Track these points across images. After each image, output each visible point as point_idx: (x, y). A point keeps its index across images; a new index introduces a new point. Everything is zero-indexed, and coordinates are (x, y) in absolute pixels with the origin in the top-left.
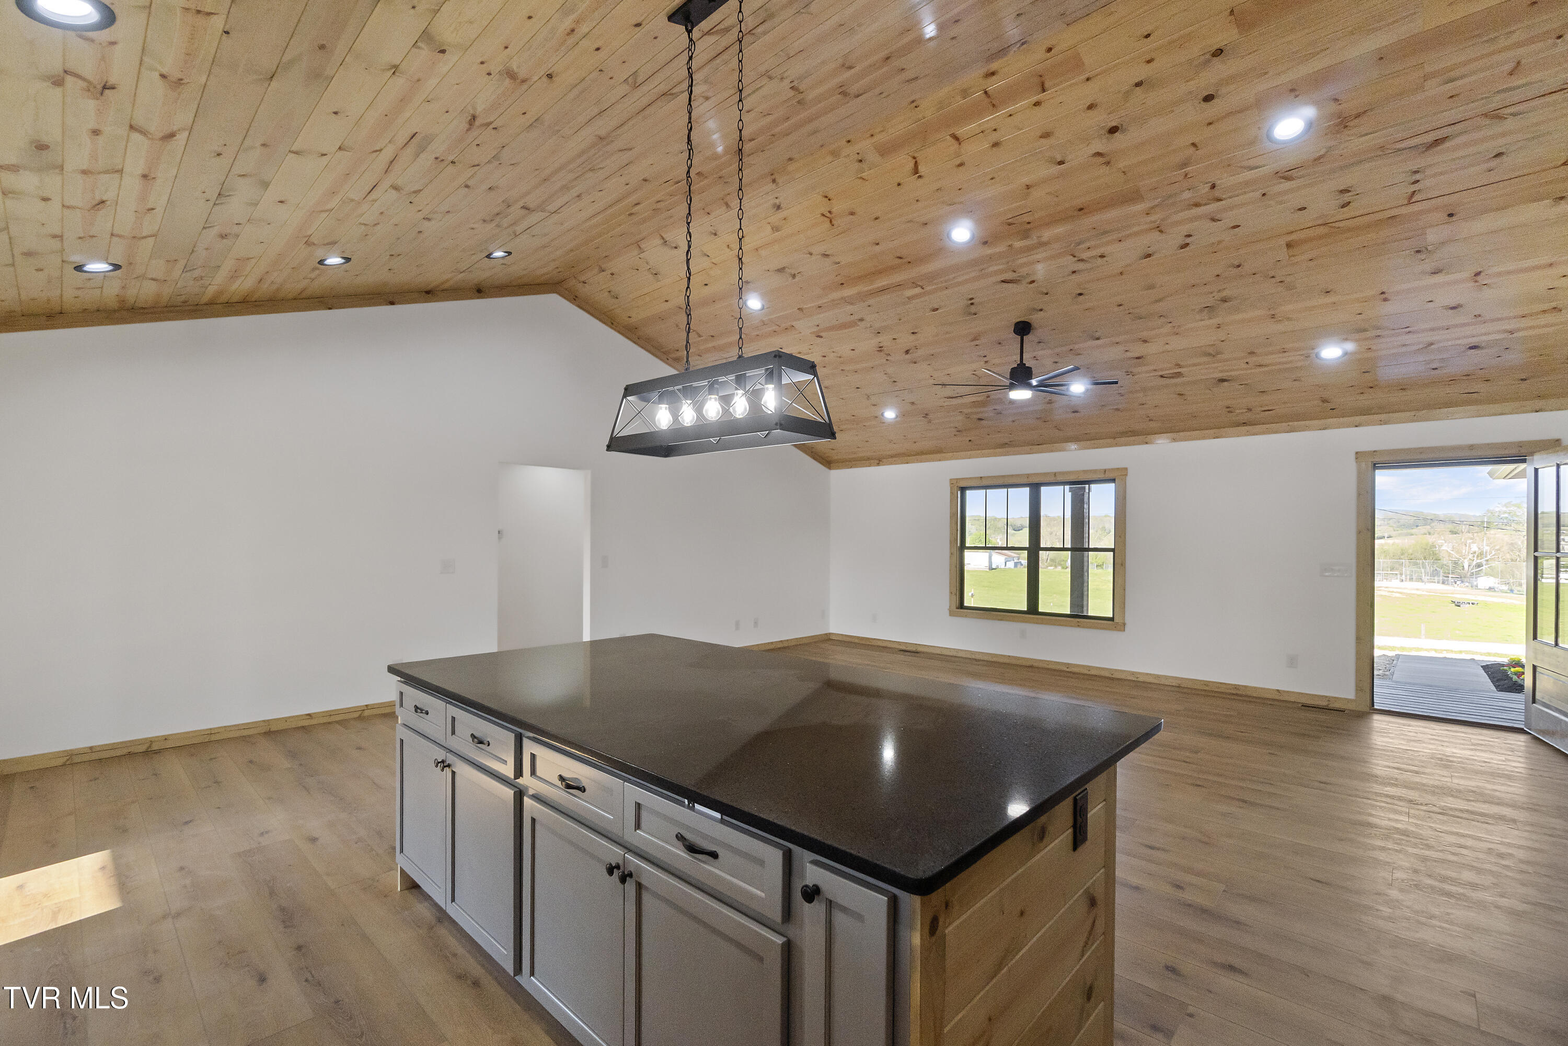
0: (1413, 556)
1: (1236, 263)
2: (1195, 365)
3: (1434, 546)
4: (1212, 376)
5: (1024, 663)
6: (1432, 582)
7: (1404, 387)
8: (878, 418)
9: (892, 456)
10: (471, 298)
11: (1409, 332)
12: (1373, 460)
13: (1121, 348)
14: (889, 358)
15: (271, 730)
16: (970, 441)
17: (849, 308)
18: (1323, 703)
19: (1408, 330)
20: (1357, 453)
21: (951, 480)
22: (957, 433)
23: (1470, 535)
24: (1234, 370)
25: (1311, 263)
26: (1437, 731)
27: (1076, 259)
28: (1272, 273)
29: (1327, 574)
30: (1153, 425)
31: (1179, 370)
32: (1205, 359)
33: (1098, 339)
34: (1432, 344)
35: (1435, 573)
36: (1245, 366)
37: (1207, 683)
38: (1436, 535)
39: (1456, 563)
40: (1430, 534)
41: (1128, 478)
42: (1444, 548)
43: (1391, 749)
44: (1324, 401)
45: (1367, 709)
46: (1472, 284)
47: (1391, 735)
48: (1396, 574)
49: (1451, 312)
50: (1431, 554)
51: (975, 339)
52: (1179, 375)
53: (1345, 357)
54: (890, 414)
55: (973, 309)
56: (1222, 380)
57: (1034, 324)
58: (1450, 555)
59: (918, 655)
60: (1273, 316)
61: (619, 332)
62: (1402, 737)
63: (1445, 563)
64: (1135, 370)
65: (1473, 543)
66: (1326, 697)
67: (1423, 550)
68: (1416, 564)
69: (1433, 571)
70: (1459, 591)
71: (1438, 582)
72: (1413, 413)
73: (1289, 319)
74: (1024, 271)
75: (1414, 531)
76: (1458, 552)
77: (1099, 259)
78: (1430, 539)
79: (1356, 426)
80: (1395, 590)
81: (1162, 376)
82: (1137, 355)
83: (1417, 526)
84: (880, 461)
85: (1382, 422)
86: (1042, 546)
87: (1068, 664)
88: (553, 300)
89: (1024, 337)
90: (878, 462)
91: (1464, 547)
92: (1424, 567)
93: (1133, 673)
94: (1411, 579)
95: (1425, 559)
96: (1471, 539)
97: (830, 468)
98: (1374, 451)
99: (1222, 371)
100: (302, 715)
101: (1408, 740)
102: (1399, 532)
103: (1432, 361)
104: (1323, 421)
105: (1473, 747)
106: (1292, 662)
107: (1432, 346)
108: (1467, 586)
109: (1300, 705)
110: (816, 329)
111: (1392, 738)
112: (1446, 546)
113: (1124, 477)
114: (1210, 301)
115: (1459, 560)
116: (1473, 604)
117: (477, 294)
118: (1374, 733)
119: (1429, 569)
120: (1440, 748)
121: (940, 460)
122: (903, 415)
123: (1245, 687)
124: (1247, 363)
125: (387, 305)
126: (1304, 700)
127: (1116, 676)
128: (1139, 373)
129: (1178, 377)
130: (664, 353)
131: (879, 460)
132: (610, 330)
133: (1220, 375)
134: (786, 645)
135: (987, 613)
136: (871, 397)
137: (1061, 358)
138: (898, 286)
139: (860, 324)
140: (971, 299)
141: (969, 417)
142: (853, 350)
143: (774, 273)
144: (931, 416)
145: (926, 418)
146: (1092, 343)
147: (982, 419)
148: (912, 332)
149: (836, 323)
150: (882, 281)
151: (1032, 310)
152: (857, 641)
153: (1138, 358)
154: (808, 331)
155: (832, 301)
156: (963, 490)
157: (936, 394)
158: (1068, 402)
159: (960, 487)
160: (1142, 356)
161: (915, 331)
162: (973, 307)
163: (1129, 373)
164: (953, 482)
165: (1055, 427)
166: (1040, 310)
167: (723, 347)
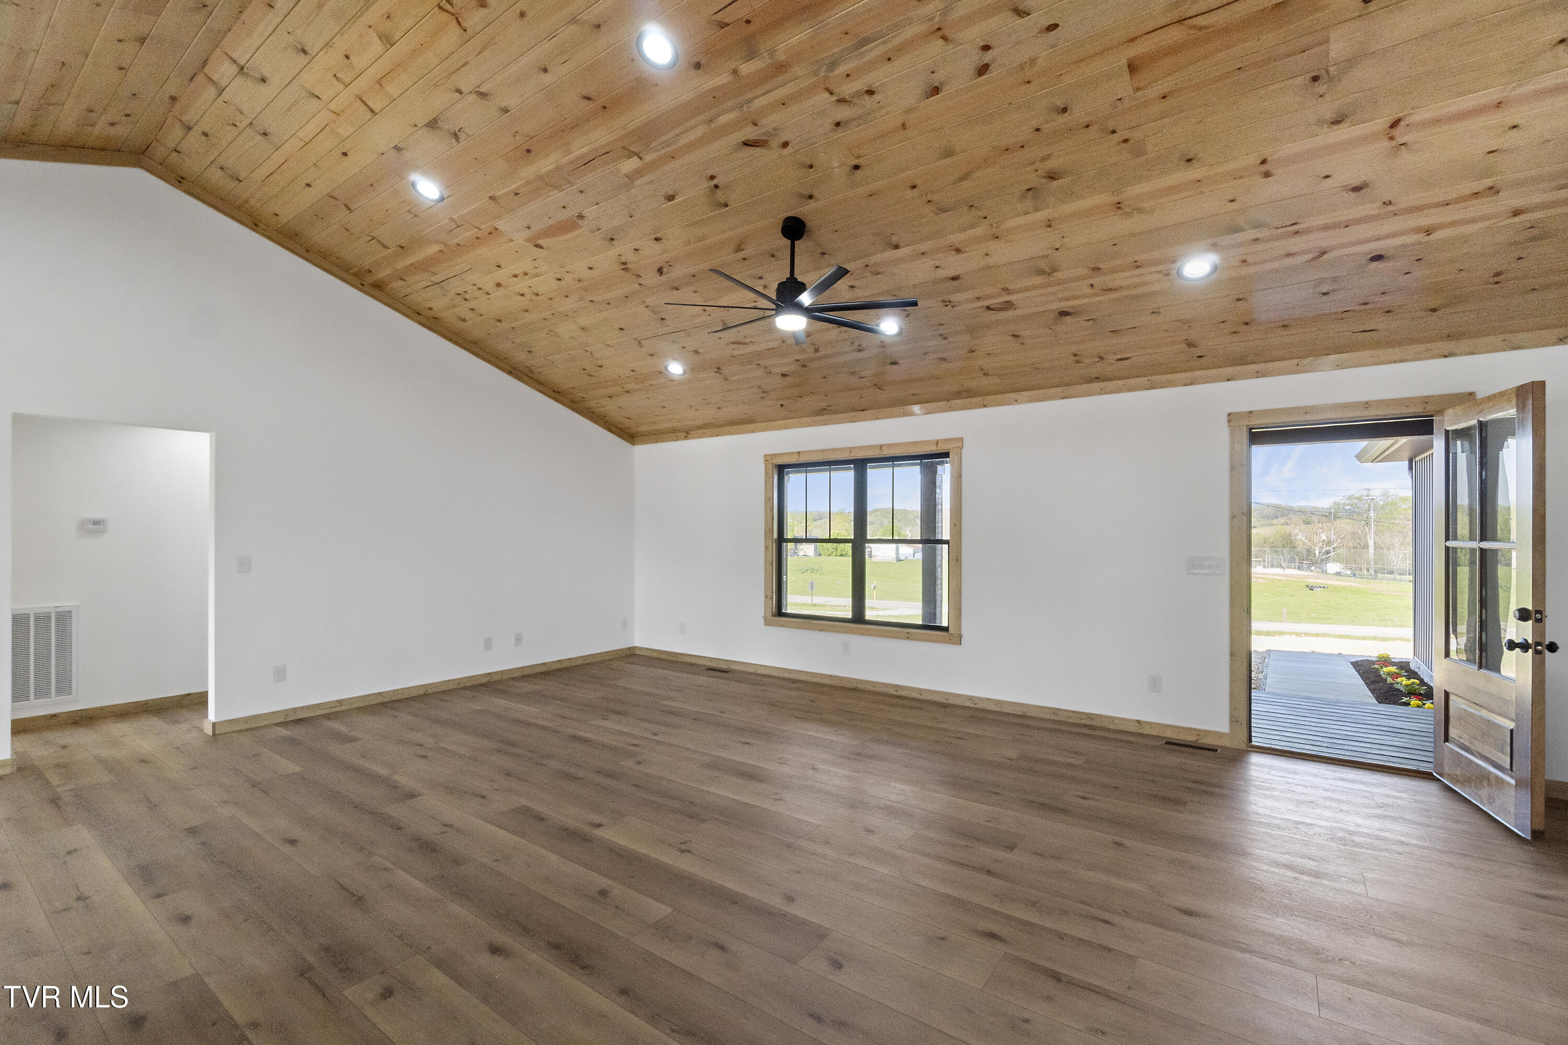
0: (1274, 544)
1: (1060, 103)
2: (1027, 289)
3: (1291, 535)
4: (1048, 307)
5: (848, 685)
6: (1290, 568)
7: (1286, 323)
8: (662, 373)
9: (699, 428)
11: (1297, 232)
12: (1248, 423)
13: (929, 263)
14: (641, 281)
16: (782, 405)
17: (556, 196)
18: (1191, 738)
19: (1295, 228)
20: (1229, 414)
21: (765, 456)
22: (764, 395)
23: (1320, 525)
24: (1076, 297)
25: (1166, 104)
26: (1330, 782)
27: (834, 98)
28: (1111, 125)
29: (1195, 571)
30: (985, 382)
31: (1008, 298)
32: (1039, 280)
33: (896, 247)
34: (1324, 253)
35: (1292, 560)
36: (1089, 291)
37: (1055, 711)
38: (1292, 526)
39: (1308, 551)
40: (1287, 524)
41: (964, 451)
42: (1298, 537)
43: (1277, 822)
44: (1190, 345)
45: (1243, 746)
46: (1386, 143)
47: (1275, 793)
48: (1260, 561)
49: (1353, 195)
50: (1288, 543)
51: (739, 249)
52: (1008, 306)
53: (1215, 275)
54: (676, 369)
55: (720, 196)
56: (1064, 314)
57: (810, 223)
58: (1304, 543)
59: (727, 675)
60: (1118, 205)
61: (269, 238)
62: (1289, 795)
63: (1300, 550)
64: (953, 298)
65: (1322, 532)
66: (1195, 730)
67: (1282, 539)
68: (1276, 552)
69: (1291, 558)
70: (1311, 576)
71: (1294, 568)
72: (1296, 361)
73: (1140, 210)
74: (770, 122)
75: (1275, 521)
76: (1310, 541)
77: (866, 97)
78: (1287, 529)
79: (1229, 380)
80: (1260, 576)
81: (988, 308)
82: (952, 273)
83: (1277, 517)
84: (689, 433)
85: (1259, 375)
86: (869, 537)
89: (796, 242)
90: (685, 435)
91: (1315, 537)
92: (1283, 554)
93: (971, 698)
94: (1272, 566)
95: (1284, 546)
96: (1321, 528)
97: (634, 444)
98: (1250, 412)
99: (1060, 300)
101: (1297, 800)
102: (1262, 522)
103: (1322, 281)
104: (1188, 374)
105: (1378, 812)
106: (1155, 684)
107: (1325, 257)
108: (1318, 572)
109: (1164, 742)
110: (528, 233)
111: (1277, 799)
112: (1300, 535)
113: (959, 449)
114: (1033, 179)
115: (1311, 547)
116: (1323, 587)
118: (1253, 790)
119: (1287, 556)
120: (1339, 816)
122: (692, 369)
123: (1100, 716)
124: (1092, 285)
126: (1168, 734)
127: (951, 701)
128: (960, 303)
129: (1007, 309)
130: (356, 275)
131: (687, 433)
132: (253, 233)
133: (1063, 305)
134: (567, 664)
135: (806, 621)
136: (643, 342)
137: (857, 279)
138: (606, 153)
139: (581, 224)
140: (712, 178)
141: (770, 373)
142: (591, 268)
143: (425, 130)
144: (725, 371)
145: (720, 373)
146: (890, 254)
147: (786, 375)
148: (654, 236)
149: (551, 222)
150: (581, 146)
151: (801, 196)
152: (663, 656)
153: (954, 278)
154: (520, 237)
155: (528, 183)
156: (782, 469)
157: (720, 338)
158: (881, 349)
159: (776, 465)
160: (959, 276)
161: (658, 235)
162: (719, 193)
163: (947, 303)
164: (768, 458)
165: (875, 385)
166: (811, 197)
167: (425, 266)
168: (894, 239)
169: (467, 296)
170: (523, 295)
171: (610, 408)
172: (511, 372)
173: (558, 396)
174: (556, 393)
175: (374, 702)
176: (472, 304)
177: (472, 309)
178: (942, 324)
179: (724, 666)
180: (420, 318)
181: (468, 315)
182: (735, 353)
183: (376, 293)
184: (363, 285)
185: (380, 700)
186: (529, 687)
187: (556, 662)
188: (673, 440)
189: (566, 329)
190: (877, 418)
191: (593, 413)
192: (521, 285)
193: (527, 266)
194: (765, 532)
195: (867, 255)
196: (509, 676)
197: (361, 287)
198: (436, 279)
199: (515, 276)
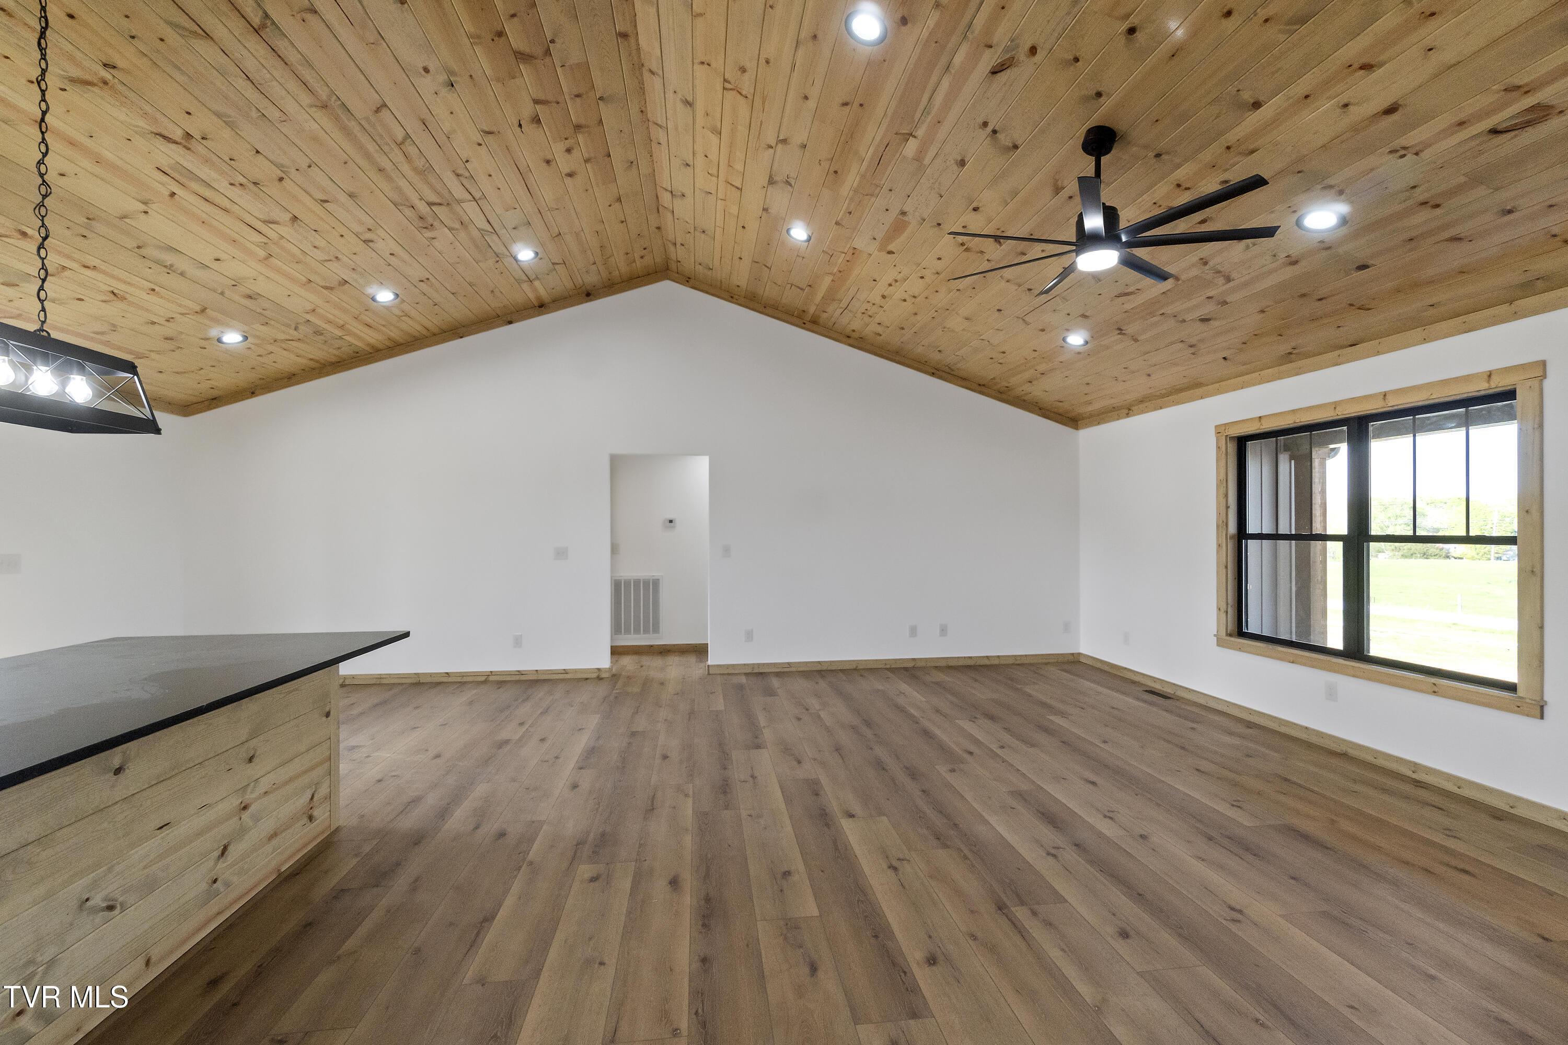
5: (1333, 746)
8: (1064, 347)
10: (582, 303)
13: (1326, 106)
14: (987, 256)
15: (421, 682)
16: (1224, 358)
17: (877, 203)
21: (1216, 427)
22: (1193, 350)
31: (1530, 101)
33: (1257, 105)
51: (1057, 189)
52: (1540, 113)
55: (1003, 139)
57: (1118, 126)
64: (1407, 140)
74: (1002, 35)
81: (1494, 131)
82: (1378, 104)
84: (1129, 410)
86: (1371, 533)
87: (1415, 764)
88: (666, 287)
90: (1126, 411)
97: (1077, 429)
100: (442, 673)
110: (876, 243)
113: (1535, 381)
117: (587, 298)
121: (1202, 398)
125: (506, 325)
129: (1542, 120)
130: (799, 316)
131: (1127, 410)
136: (1026, 318)
137: (1226, 170)
138: (887, 146)
139: (907, 219)
140: (985, 124)
141: (1184, 321)
142: (939, 259)
143: (770, 187)
144: (1131, 329)
145: (1124, 334)
146: (1254, 119)
147: (1208, 320)
148: (971, 207)
149: (886, 228)
150: (867, 147)
151: (1086, 99)
152: (1106, 668)
153: (1390, 110)
154: (873, 248)
155: (852, 199)
156: (1242, 442)
157: (1100, 294)
158: (1329, 252)
159: (1232, 438)
160: (1395, 103)
161: (974, 205)
162: (1001, 136)
163: (1402, 152)
164: (1219, 429)
165: (1351, 305)
166: (1099, 95)
167: (830, 297)
168: (1247, 96)
169: (870, 313)
170: (905, 300)
171: (1037, 391)
172: (933, 373)
173: (983, 389)
174: (982, 387)
175: (814, 669)
176: (877, 320)
177: (879, 324)
178: (1414, 187)
179: (1168, 690)
180: (851, 341)
181: (879, 329)
182: (1128, 306)
183: (815, 327)
184: (804, 323)
185: (819, 668)
186: (941, 677)
187: (984, 657)
188: (1114, 420)
189: (955, 323)
190: (1378, 353)
191: (1024, 400)
192: (898, 293)
193: (892, 275)
194: (1218, 526)
195: (1222, 134)
196: (934, 664)
197: (803, 325)
198: (844, 304)
199: (890, 285)
